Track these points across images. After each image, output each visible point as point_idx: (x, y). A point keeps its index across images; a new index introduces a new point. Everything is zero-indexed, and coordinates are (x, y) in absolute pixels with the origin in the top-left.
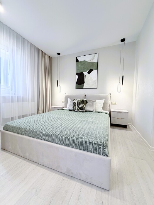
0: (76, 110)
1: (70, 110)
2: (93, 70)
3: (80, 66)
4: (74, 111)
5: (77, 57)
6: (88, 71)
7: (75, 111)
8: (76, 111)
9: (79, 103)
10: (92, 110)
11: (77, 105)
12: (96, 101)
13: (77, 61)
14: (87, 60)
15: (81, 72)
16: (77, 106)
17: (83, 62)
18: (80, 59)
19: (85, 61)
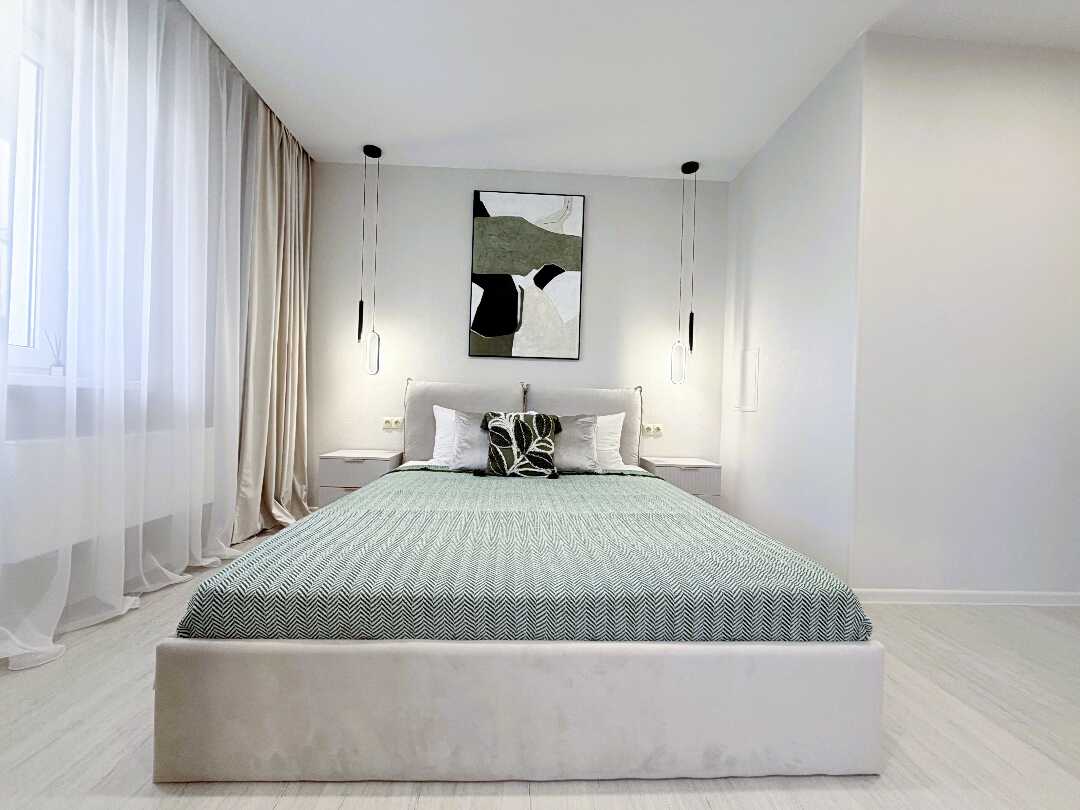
0: (514, 469)
1: (479, 473)
2: (559, 271)
3: (494, 242)
4: (505, 475)
5: (477, 194)
6: (535, 272)
7: (508, 472)
8: (514, 475)
9: (523, 432)
10: (587, 466)
11: (514, 442)
12: (600, 419)
13: (479, 210)
14: (532, 219)
15: (498, 270)
16: (515, 449)
17: (511, 224)
18: (495, 206)
19: (522, 221)
